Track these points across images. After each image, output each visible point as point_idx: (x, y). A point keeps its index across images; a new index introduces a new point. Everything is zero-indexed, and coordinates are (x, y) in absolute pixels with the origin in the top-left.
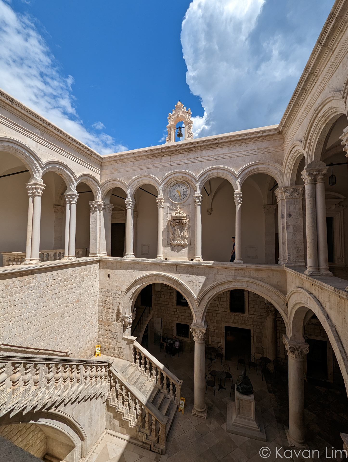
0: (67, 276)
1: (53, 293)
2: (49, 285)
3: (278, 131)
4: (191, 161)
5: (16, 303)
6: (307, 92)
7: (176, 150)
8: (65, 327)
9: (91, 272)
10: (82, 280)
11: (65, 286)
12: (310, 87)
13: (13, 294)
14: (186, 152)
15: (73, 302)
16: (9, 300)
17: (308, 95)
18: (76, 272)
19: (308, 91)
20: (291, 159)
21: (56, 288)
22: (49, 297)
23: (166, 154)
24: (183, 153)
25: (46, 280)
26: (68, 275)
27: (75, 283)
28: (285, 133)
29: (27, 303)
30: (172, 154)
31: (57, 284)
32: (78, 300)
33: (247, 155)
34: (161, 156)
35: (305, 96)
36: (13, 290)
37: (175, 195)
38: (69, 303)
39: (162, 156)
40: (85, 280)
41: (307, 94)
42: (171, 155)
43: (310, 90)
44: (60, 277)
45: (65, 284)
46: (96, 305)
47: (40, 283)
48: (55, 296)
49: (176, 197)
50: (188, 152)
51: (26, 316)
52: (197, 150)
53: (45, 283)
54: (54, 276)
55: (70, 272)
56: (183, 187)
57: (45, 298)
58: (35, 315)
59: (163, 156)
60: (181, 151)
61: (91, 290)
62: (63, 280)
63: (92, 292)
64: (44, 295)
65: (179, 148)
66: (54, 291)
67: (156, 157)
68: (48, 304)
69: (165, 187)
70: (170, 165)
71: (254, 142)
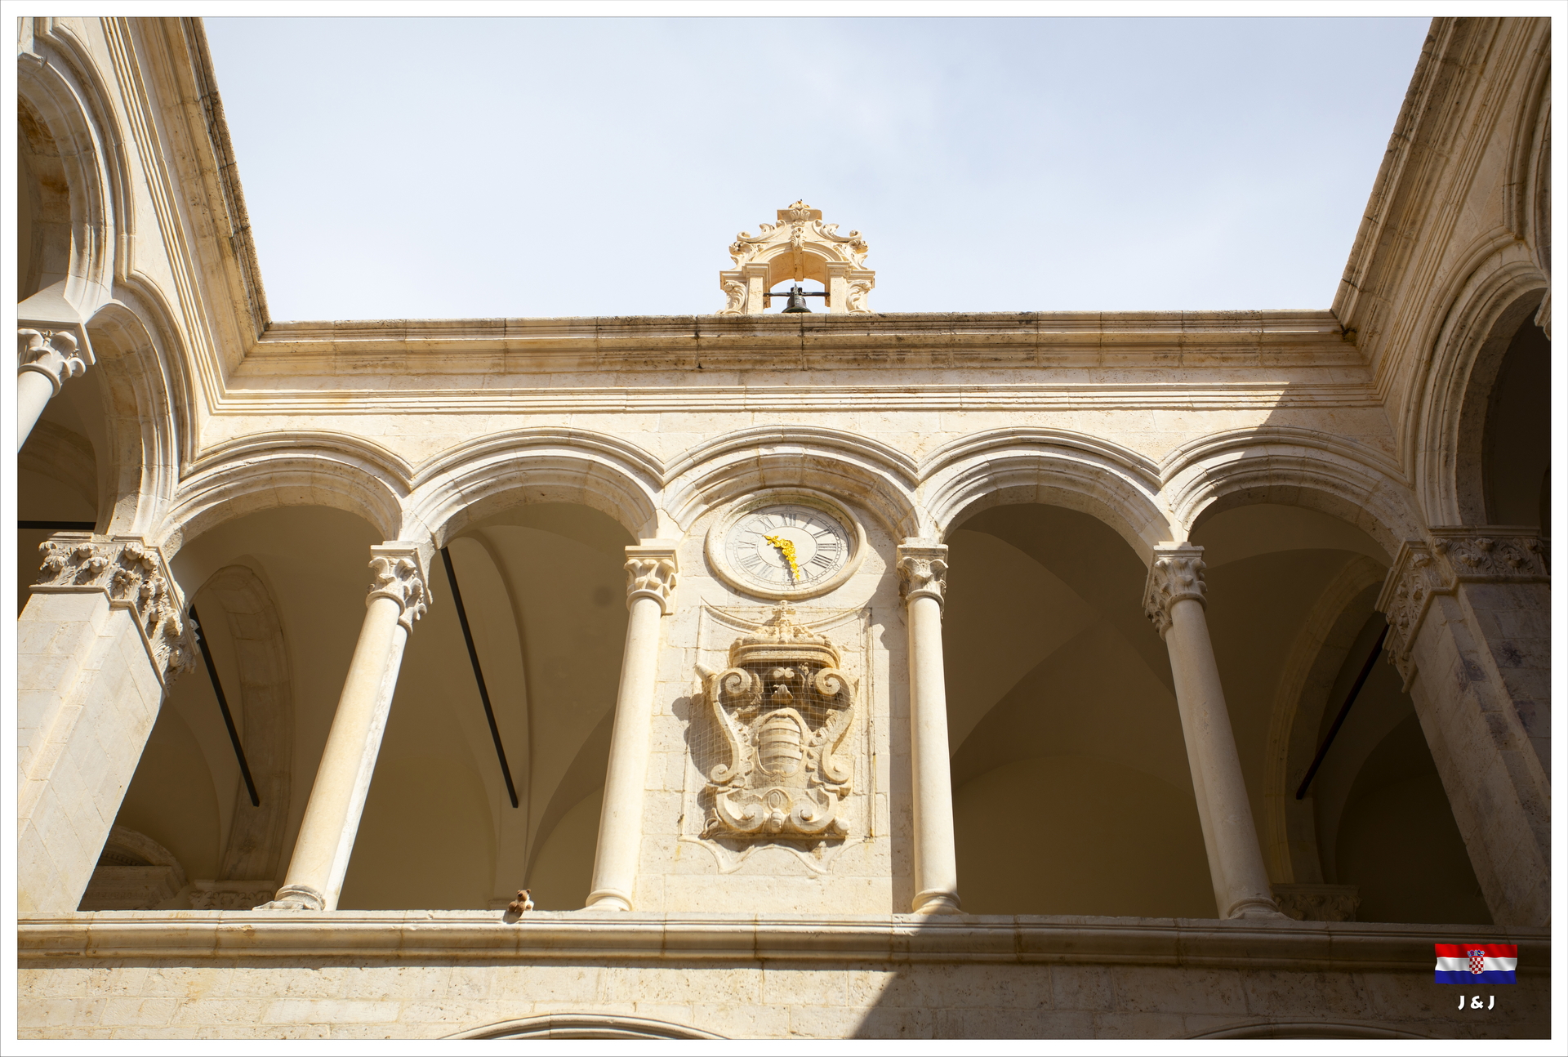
3: (1337, 328)
6: (1469, 72)
7: (785, 347)
12: (1481, 46)
14: (846, 366)
17: (1473, 83)
19: (1474, 63)
20: (1441, 386)
23: (718, 361)
24: (827, 366)
28: (1374, 332)
30: (756, 362)
33: (1196, 405)
34: (680, 367)
35: (1462, 93)
37: (758, 557)
39: (687, 367)
41: (1468, 80)
42: (748, 366)
43: (1482, 59)
49: (764, 571)
50: (854, 366)
52: (912, 361)
56: (817, 526)
59: (695, 367)
60: (817, 356)
65: (807, 334)
67: (650, 368)
69: (697, 505)
70: (743, 407)
71: (1224, 364)
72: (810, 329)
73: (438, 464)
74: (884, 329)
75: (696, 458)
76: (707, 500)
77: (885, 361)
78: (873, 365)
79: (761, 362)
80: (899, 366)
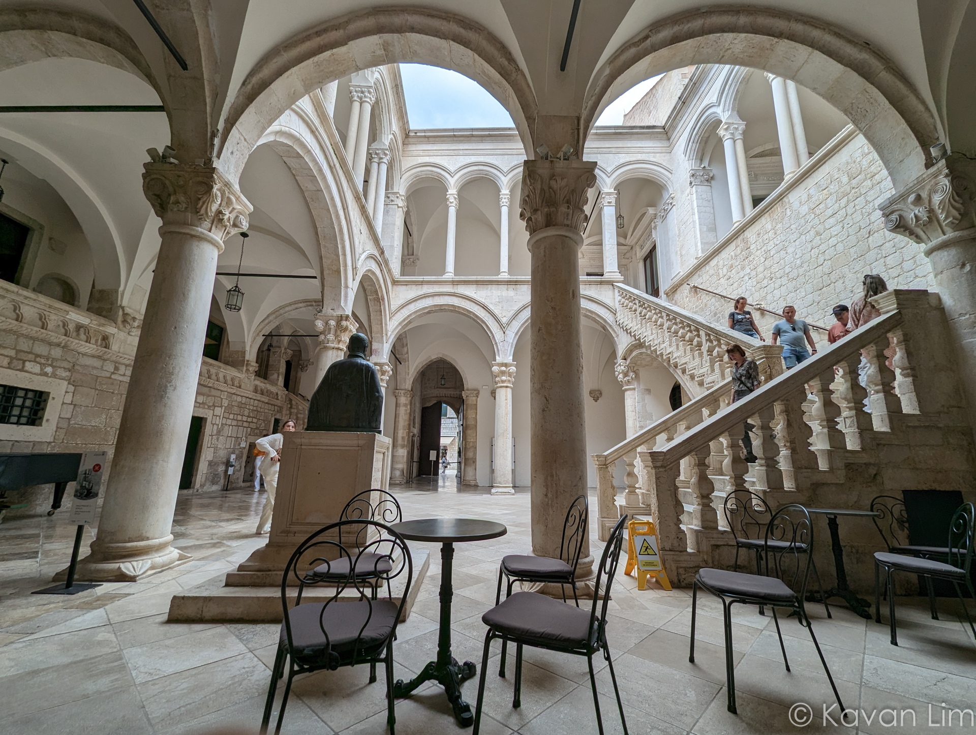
2: (814, 206)
5: (772, 254)
13: (767, 241)
16: (765, 251)
21: (830, 205)
22: (820, 228)
25: (806, 199)
29: (785, 248)
36: (766, 237)
48: (832, 221)
51: (787, 270)
57: (812, 233)
58: (801, 266)
66: (829, 212)
68: (820, 243)
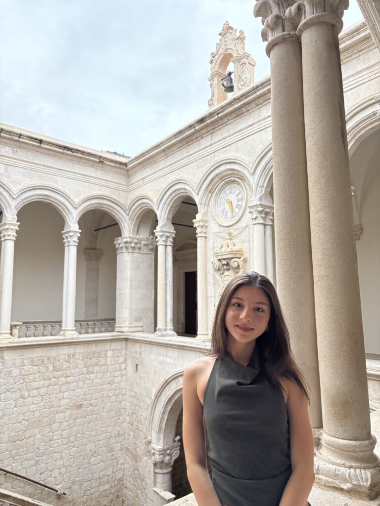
0: (59, 361)
1: (33, 388)
2: (25, 374)
4: (242, 135)
8: (54, 446)
9: (109, 360)
10: (88, 372)
11: (54, 377)
14: (235, 119)
15: (71, 406)
18: (76, 357)
21: (37, 380)
22: (26, 393)
25: (19, 365)
26: (61, 361)
27: (74, 375)
31: (39, 372)
32: (81, 406)
34: (198, 139)
37: (224, 209)
38: (62, 407)
40: (95, 372)
42: (212, 131)
44: (46, 363)
45: (54, 374)
46: (119, 419)
47: (9, 370)
48: (35, 392)
49: (226, 214)
50: (237, 118)
53: (18, 370)
54: (35, 360)
55: (63, 356)
56: (237, 192)
57: (18, 394)
59: (201, 137)
60: (226, 120)
61: (108, 390)
62: (51, 368)
63: (111, 394)
64: (16, 388)
65: (219, 116)
66: (35, 385)
67: (192, 142)
68: (22, 404)
69: (208, 196)
70: (211, 152)
71: (361, 53)
72: (219, 113)
73: (160, 199)
74: (237, 103)
75: (202, 181)
76: (210, 192)
77: (244, 113)
78: (242, 116)
79: (214, 128)
80: (248, 113)
